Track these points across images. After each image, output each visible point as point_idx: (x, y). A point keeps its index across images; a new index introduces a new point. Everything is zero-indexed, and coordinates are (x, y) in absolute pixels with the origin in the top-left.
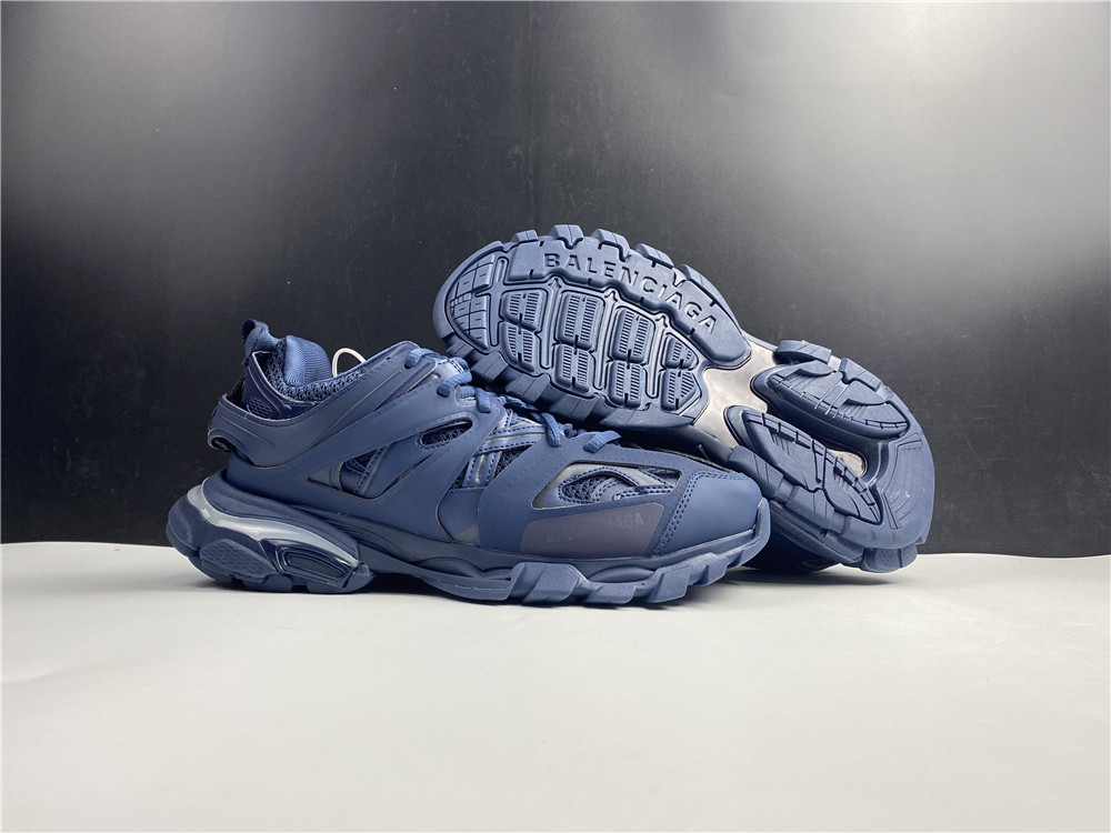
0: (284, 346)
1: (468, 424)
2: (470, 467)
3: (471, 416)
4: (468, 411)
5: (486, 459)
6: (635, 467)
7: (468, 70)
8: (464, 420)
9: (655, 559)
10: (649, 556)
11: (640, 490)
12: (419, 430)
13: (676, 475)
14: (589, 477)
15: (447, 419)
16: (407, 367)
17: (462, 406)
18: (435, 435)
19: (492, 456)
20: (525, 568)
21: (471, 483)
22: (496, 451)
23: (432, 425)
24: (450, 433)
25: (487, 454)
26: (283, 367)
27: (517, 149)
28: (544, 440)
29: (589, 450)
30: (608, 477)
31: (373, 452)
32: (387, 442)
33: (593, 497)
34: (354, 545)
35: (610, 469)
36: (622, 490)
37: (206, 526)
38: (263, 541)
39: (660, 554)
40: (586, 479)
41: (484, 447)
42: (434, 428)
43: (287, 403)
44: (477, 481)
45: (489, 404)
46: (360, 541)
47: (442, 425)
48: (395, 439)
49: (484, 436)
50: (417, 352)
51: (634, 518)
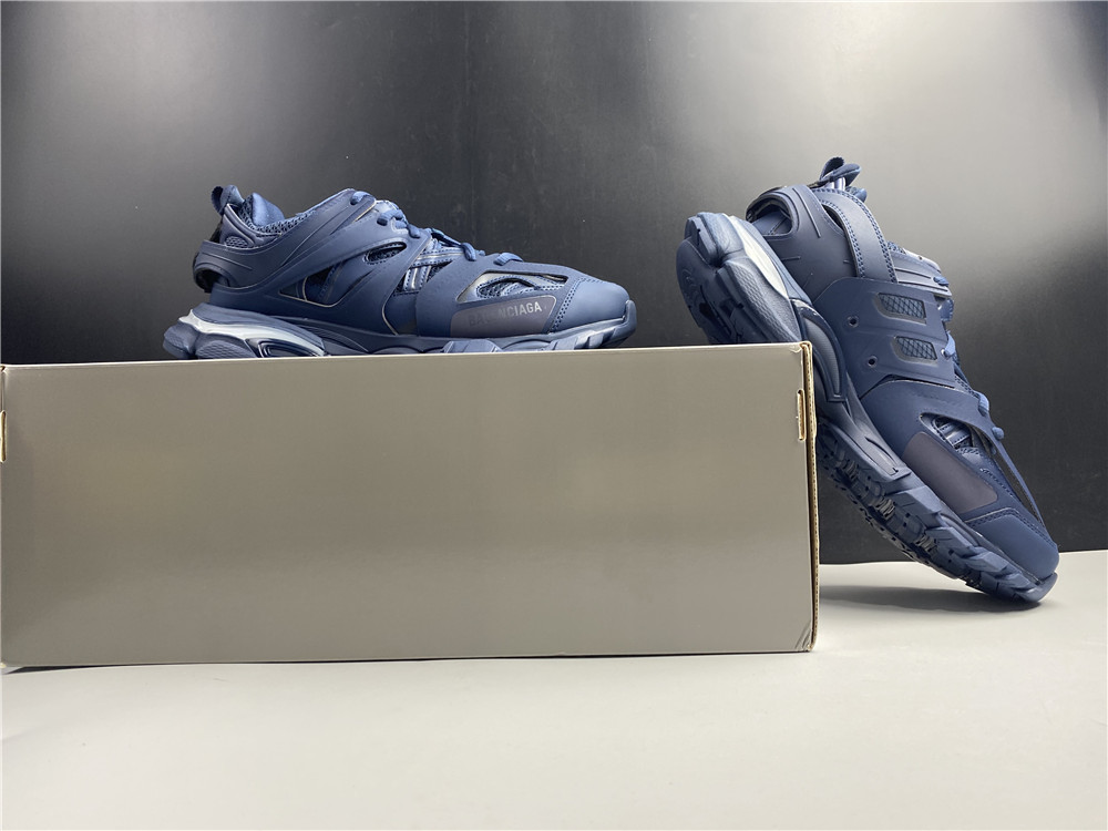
0: (252, 201)
1: (404, 246)
2: (407, 277)
3: (405, 241)
4: (401, 236)
5: (419, 272)
6: (534, 275)
7: (413, 136)
8: (399, 243)
9: (550, 335)
10: (546, 333)
11: (537, 288)
12: (364, 249)
13: (564, 279)
14: (499, 282)
15: (386, 242)
16: (352, 204)
17: (397, 233)
18: (378, 253)
19: (424, 268)
20: (454, 346)
21: (409, 289)
22: (427, 265)
23: (375, 245)
24: (390, 253)
25: (419, 267)
26: (251, 213)
27: (459, 208)
28: (463, 257)
29: (498, 263)
30: (513, 282)
31: (331, 268)
32: (341, 260)
33: (503, 294)
34: (320, 340)
35: (515, 276)
36: (525, 290)
37: (198, 334)
38: (247, 341)
39: (554, 331)
40: (496, 283)
41: (417, 263)
42: (377, 248)
43: (259, 236)
44: (413, 286)
45: (417, 231)
46: (323, 338)
47: (382, 246)
48: (346, 257)
49: (416, 254)
50: (359, 194)
51: (534, 306)
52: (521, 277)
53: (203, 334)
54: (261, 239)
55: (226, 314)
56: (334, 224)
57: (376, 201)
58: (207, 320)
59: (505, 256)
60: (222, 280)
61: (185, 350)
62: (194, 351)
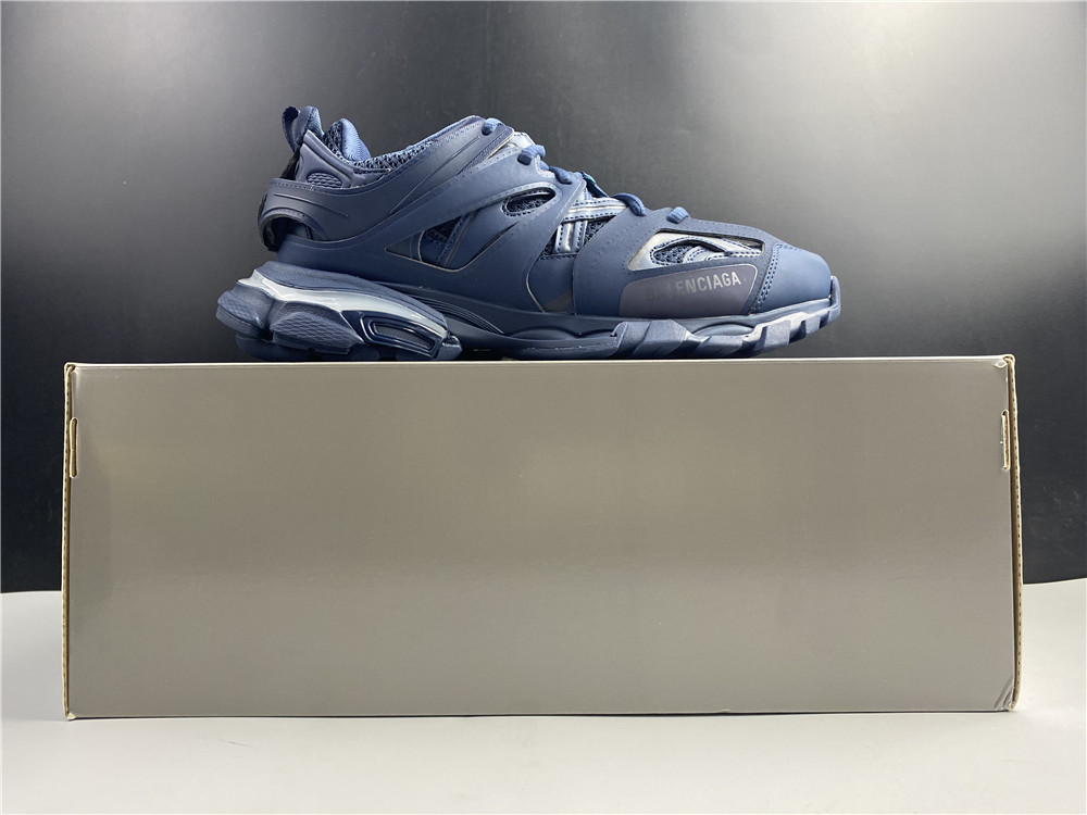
0: (341, 129)
1: (551, 194)
2: (558, 235)
3: (552, 187)
4: (548, 181)
5: (574, 228)
6: (721, 237)
8: (545, 189)
9: (752, 317)
10: (747, 315)
11: (728, 254)
12: (503, 195)
13: (759, 244)
14: (677, 245)
15: (530, 187)
16: (484, 133)
17: (542, 175)
18: (519, 202)
19: (579, 224)
20: (628, 328)
21: (562, 251)
22: (582, 220)
23: (516, 191)
24: (533, 203)
25: (573, 222)
26: (341, 144)
28: (629, 211)
29: (672, 220)
30: (694, 246)
31: (458, 219)
32: (472, 208)
33: (685, 260)
34: (441, 316)
35: (695, 238)
36: (712, 255)
37: (273, 302)
38: (344, 313)
39: (756, 312)
40: (674, 246)
41: (570, 216)
42: (518, 195)
43: (357, 171)
44: (568, 248)
45: (569, 175)
46: (445, 314)
47: (524, 193)
48: (480, 205)
49: (570, 205)
50: (493, 122)
51: (731, 277)
52: (705, 239)
53: (281, 302)
54: (363, 176)
55: (310, 276)
56: (461, 159)
57: (514, 133)
58: (283, 283)
59: (680, 212)
60: (302, 232)
61: (253, 324)
62: (267, 325)
